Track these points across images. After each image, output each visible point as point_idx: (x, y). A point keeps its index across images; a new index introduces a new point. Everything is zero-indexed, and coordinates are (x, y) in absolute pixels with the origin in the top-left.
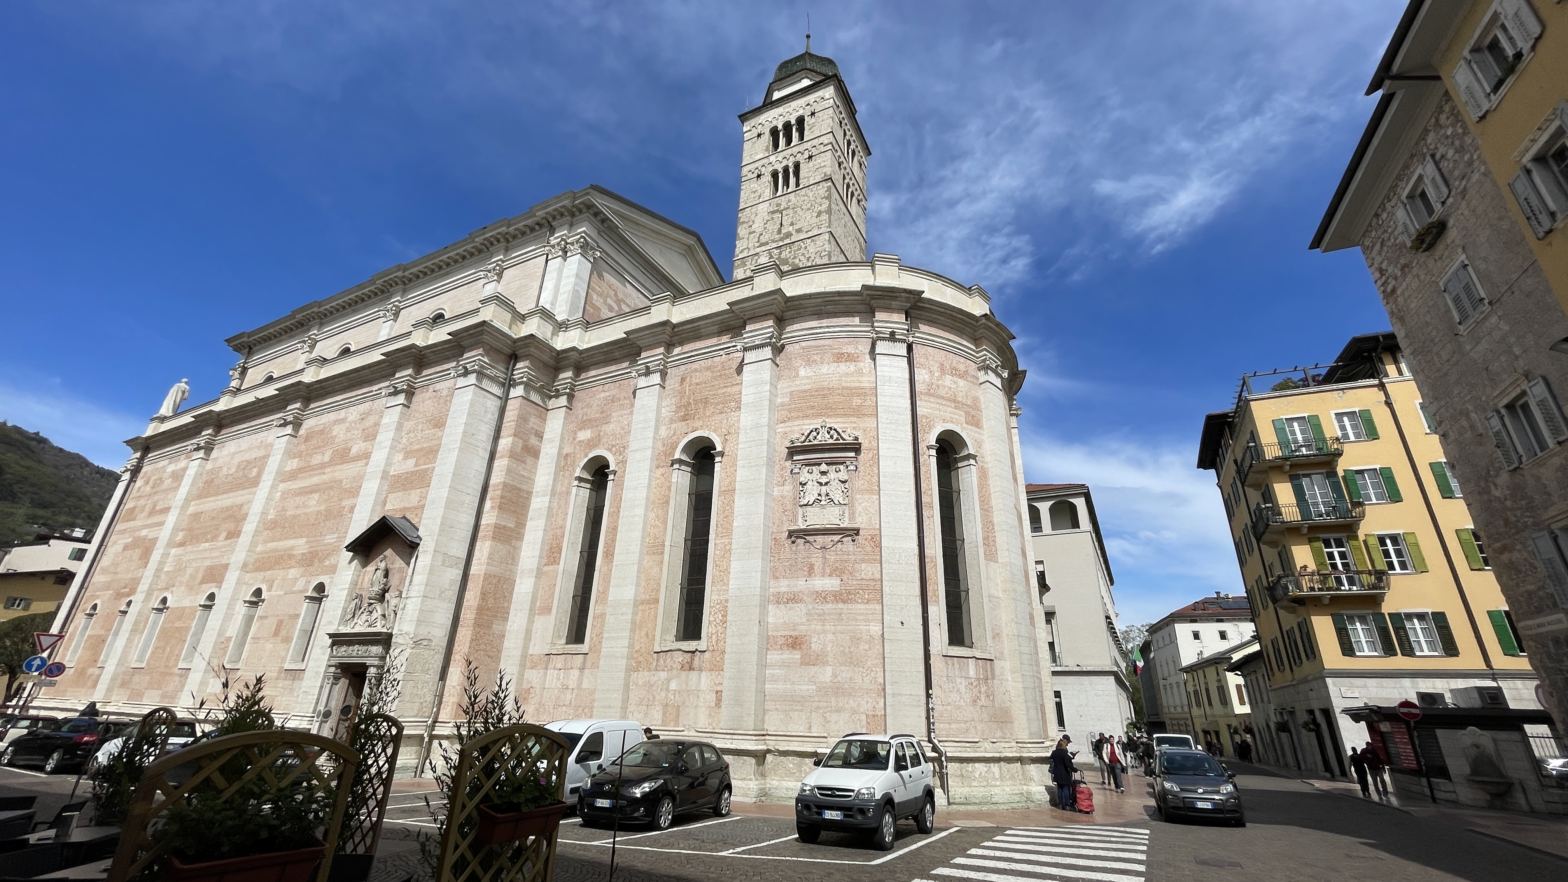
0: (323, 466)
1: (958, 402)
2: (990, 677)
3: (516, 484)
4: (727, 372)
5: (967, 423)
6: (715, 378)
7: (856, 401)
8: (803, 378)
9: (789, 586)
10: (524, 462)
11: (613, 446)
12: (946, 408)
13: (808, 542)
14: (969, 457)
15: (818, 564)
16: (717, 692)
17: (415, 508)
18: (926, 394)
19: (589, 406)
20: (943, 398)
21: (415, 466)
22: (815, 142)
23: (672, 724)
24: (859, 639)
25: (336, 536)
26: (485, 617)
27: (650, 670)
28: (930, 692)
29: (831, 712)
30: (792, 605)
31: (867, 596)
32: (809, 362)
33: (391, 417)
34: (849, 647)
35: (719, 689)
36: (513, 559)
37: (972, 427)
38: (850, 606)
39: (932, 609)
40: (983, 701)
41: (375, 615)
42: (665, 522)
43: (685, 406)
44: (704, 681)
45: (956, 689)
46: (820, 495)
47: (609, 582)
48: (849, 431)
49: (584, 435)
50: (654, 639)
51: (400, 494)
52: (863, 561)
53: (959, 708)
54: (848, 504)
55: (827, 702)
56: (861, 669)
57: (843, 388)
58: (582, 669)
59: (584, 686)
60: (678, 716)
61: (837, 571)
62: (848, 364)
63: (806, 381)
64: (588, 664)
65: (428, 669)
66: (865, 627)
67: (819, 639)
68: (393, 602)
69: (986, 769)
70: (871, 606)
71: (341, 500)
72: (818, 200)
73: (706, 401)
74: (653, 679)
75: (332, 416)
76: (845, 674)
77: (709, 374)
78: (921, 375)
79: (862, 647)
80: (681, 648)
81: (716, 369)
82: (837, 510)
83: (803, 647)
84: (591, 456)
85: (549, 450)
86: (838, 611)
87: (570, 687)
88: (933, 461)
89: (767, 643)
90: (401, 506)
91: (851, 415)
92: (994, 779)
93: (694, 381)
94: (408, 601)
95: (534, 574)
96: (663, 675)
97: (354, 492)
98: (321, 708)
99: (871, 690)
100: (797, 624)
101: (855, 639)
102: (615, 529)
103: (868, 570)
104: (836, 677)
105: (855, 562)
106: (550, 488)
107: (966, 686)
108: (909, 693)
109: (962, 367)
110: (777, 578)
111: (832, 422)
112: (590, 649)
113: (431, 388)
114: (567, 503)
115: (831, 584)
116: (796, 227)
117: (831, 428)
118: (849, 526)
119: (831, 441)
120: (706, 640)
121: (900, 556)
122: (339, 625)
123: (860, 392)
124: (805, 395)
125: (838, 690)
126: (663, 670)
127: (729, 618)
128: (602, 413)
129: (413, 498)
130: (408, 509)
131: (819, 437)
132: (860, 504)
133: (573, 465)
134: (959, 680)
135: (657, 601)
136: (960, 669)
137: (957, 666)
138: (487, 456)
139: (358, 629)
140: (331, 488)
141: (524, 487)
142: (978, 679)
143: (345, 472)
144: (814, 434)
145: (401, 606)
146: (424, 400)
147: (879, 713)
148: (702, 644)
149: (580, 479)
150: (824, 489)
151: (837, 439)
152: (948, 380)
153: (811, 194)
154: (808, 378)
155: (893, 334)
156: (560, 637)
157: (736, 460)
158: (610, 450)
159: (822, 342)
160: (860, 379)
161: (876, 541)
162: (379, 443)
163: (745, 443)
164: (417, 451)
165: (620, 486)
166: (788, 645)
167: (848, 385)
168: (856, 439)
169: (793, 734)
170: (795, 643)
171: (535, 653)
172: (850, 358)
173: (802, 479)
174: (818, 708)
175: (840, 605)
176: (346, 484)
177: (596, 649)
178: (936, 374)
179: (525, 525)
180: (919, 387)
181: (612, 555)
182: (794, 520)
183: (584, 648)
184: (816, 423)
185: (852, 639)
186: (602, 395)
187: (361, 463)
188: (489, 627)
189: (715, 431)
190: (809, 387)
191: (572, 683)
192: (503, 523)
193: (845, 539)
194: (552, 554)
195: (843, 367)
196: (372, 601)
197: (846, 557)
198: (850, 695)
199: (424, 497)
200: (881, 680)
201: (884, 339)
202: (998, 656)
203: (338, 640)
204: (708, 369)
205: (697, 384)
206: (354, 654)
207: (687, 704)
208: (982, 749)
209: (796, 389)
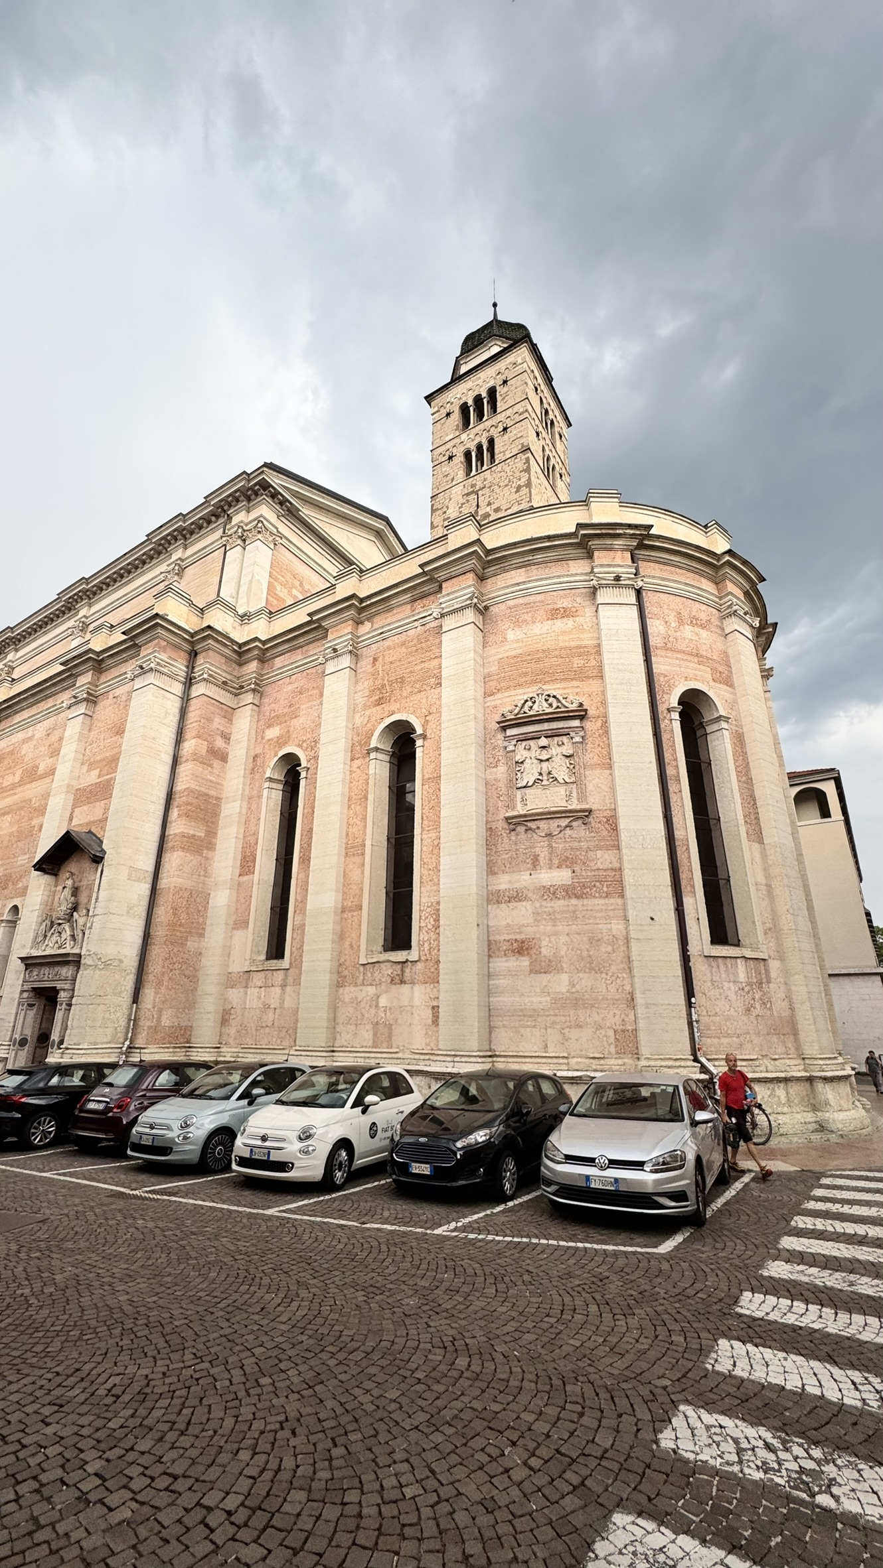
0: (13, 786)
1: (702, 656)
2: (764, 981)
3: (203, 789)
4: (424, 645)
5: (714, 680)
6: (410, 653)
7: (577, 662)
8: (512, 641)
9: (510, 882)
10: (211, 766)
11: (304, 741)
12: (688, 664)
13: (530, 829)
14: (719, 719)
15: (543, 855)
16: (433, 1008)
17: (100, 821)
18: (662, 648)
19: (276, 701)
20: (684, 652)
21: (99, 776)
22: (508, 413)
23: (385, 1045)
24: (599, 940)
25: (27, 856)
26: (178, 934)
27: (356, 985)
28: (693, 1000)
29: (570, 1027)
30: (515, 904)
31: (605, 889)
32: (518, 623)
33: (74, 728)
34: (588, 950)
35: (435, 1004)
36: (206, 870)
37: (721, 686)
38: (585, 902)
39: (688, 901)
40: (758, 1009)
41: (64, 936)
42: (364, 819)
43: (379, 689)
44: (417, 996)
45: (723, 997)
46: (541, 774)
47: (307, 890)
48: (571, 698)
49: (273, 733)
50: (359, 950)
51: (85, 808)
52: (598, 848)
53: (728, 1018)
54: (577, 782)
55: (565, 1016)
56: (604, 975)
57: (561, 648)
58: (283, 986)
59: (286, 1005)
60: (390, 1036)
61: (566, 862)
62: (565, 620)
63: (514, 646)
64: (290, 980)
65: (121, 992)
66: (605, 926)
67: (550, 942)
68: (81, 921)
69: (769, 1093)
70: (612, 901)
71: (31, 819)
72: (517, 474)
73: (402, 680)
74: (360, 996)
75: (21, 736)
76: (585, 982)
77: (403, 650)
78: (654, 627)
79: (603, 950)
80: (391, 959)
81: (411, 644)
82: (562, 790)
83: (531, 952)
84: (281, 754)
85: (239, 752)
86: (571, 908)
87: (272, 1006)
88: (677, 726)
89: (491, 949)
90: (86, 821)
91: (572, 679)
92: (779, 1104)
93: (387, 659)
94: (96, 919)
95: (228, 886)
96: (372, 990)
97: (42, 811)
98: (17, 1036)
99: (616, 1000)
100: (523, 925)
101: (595, 941)
102: (311, 831)
103: (604, 859)
104: (574, 986)
105: (589, 849)
106: (240, 792)
107: (736, 993)
108: (666, 1002)
109: (703, 616)
110: (495, 874)
111: (552, 689)
112: (291, 964)
113: (111, 695)
114: (259, 807)
115: (562, 876)
116: (494, 507)
117: (549, 696)
118: (579, 807)
119: (550, 710)
120: (417, 948)
121: (644, 839)
122: (32, 948)
123: (580, 651)
124: (516, 661)
125: (577, 1002)
126: (371, 985)
127: (441, 922)
128: (290, 706)
129: (96, 811)
130: (93, 822)
131: (535, 707)
132: (590, 781)
133: (263, 766)
134: (726, 985)
135: (360, 908)
136: (727, 971)
137: (722, 968)
138: (169, 760)
139: (49, 952)
140: (22, 808)
141: (212, 793)
142: (750, 984)
143: (32, 791)
144: (529, 704)
145: (88, 925)
146: (106, 711)
147: (630, 1028)
148: (413, 954)
149: (271, 780)
150: (545, 765)
151: (558, 707)
152: (688, 632)
153: (508, 469)
154: (517, 641)
155: (617, 578)
156: (259, 953)
157: (439, 742)
158: (300, 746)
159: (532, 598)
160: (581, 636)
161: (612, 823)
162: (63, 757)
163: (448, 721)
164: (100, 761)
165: (313, 783)
166: (513, 951)
167: (567, 644)
168: (581, 705)
169: (526, 1054)
170: (521, 948)
171: (235, 971)
172: (566, 613)
173: (518, 758)
174: (554, 1023)
175: (574, 901)
176: (35, 803)
177: (297, 963)
178: (673, 625)
179: (216, 834)
180: (653, 641)
181: (309, 860)
182: (511, 805)
183: (285, 963)
184: (531, 692)
185: (591, 940)
186: (290, 687)
187: (48, 780)
188: (183, 944)
189: (414, 712)
190: (519, 651)
191: (274, 1003)
192: (191, 832)
193: (575, 824)
194: (247, 864)
195: (559, 625)
196: (60, 921)
197: (576, 844)
198: (592, 1006)
199: (106, 810)
200: (628, 988)
201: (607, 586)
202: (772, 954)
203: (30, 963)
204: (403, 644)
205: (391, 663)
206: (45, 978)
207: (399, 1021)
208: (763, 1068)
209: (506, 655)
